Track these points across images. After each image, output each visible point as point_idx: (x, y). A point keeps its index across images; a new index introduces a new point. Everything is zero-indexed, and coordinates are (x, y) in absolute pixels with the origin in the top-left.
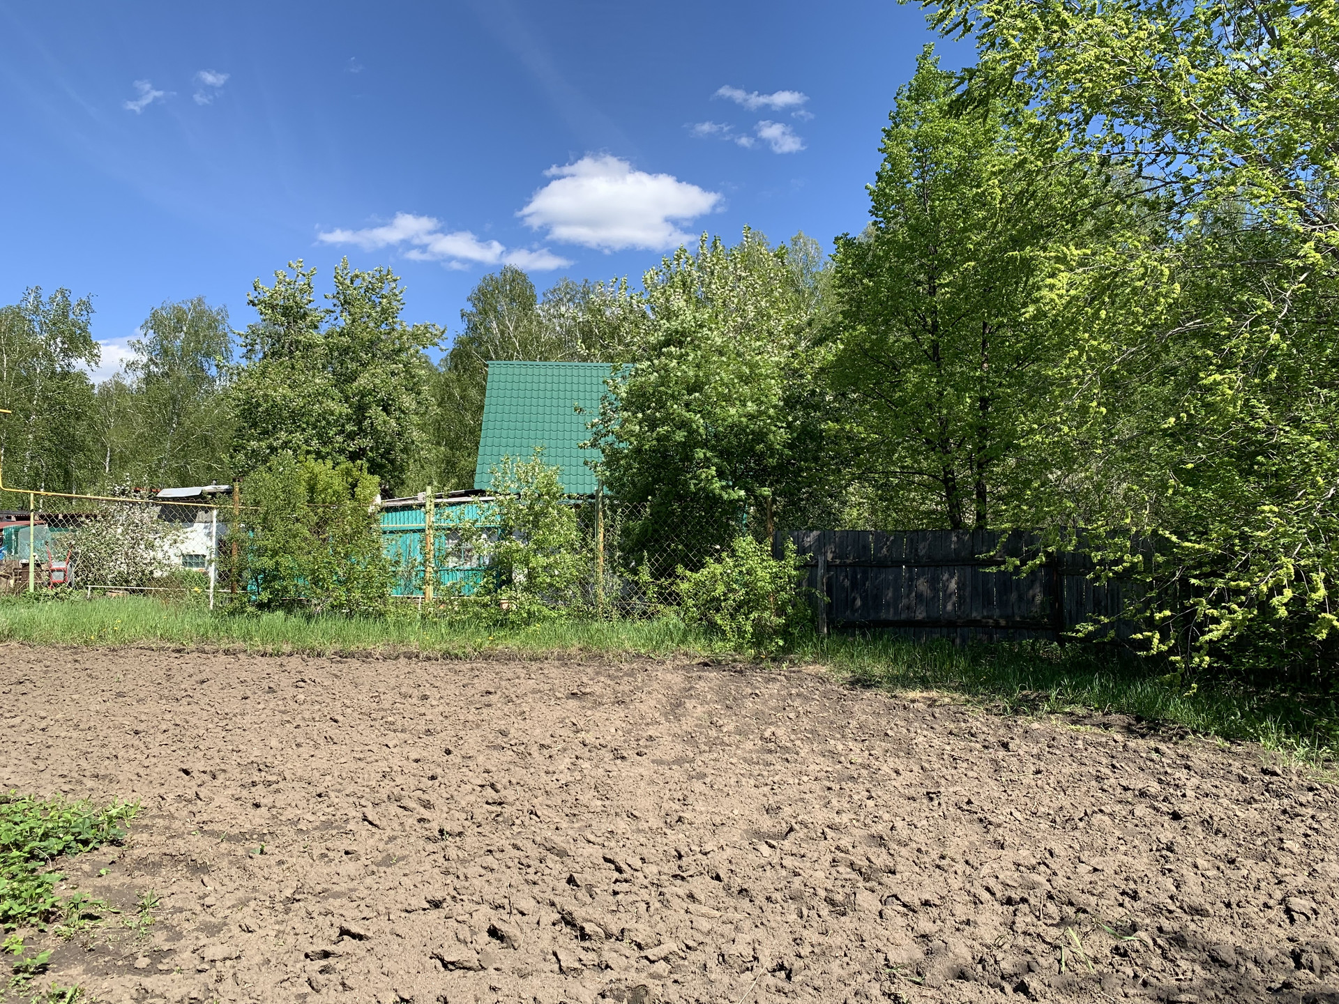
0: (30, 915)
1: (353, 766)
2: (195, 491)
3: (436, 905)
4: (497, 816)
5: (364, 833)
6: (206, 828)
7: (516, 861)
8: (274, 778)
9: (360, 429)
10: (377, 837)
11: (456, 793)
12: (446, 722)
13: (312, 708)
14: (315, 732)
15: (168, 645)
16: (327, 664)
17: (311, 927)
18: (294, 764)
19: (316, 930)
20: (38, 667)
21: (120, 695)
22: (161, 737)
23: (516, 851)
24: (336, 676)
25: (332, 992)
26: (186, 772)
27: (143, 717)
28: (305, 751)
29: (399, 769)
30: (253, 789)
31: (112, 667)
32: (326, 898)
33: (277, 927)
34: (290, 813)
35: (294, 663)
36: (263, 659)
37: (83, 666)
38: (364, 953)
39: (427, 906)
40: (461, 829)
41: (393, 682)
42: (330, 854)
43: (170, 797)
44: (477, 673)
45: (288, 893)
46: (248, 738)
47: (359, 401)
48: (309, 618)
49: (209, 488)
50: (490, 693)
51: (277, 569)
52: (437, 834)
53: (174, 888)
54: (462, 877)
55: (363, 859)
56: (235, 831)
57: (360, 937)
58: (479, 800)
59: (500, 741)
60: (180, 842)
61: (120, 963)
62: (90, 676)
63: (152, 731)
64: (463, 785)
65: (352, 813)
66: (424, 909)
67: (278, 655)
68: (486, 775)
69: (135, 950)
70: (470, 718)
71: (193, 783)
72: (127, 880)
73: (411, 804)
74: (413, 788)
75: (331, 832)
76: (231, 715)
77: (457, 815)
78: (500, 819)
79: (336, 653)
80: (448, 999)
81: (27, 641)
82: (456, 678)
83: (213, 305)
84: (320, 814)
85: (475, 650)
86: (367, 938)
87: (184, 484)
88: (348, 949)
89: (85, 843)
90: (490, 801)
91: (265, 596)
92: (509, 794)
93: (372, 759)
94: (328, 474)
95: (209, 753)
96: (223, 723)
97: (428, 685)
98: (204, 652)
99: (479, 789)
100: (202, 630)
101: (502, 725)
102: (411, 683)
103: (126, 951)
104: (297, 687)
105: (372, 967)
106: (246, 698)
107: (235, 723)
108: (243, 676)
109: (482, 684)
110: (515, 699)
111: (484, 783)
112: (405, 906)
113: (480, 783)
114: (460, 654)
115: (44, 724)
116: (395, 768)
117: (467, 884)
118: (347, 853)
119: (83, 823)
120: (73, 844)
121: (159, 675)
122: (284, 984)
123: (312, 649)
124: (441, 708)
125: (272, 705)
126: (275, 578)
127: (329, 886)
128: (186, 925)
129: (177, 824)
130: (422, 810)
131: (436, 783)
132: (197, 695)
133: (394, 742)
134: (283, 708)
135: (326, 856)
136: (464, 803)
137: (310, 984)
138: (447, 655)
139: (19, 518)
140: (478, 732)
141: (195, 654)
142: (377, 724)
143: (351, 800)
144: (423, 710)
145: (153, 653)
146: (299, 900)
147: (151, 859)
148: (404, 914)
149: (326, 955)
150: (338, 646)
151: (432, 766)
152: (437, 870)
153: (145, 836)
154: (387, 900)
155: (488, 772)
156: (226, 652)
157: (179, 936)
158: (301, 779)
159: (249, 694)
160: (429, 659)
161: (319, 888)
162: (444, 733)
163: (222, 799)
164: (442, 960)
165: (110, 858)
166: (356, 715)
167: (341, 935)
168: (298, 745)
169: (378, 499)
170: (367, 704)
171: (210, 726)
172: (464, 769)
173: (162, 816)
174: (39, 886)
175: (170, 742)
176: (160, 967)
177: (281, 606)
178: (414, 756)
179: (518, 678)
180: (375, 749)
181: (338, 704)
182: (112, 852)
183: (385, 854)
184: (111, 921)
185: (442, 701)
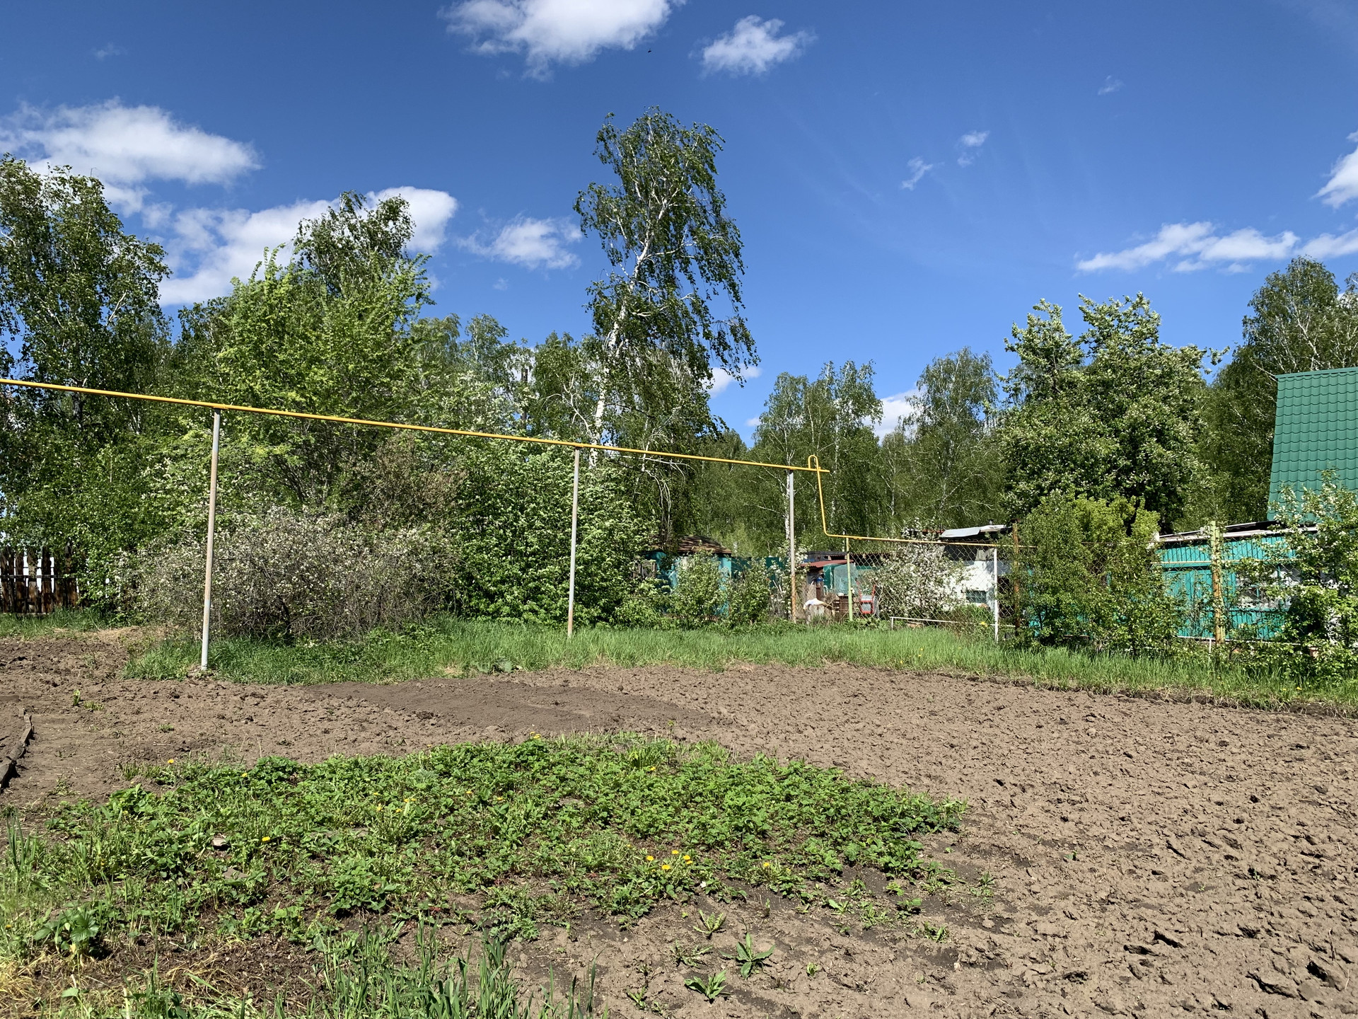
0: (903, 870)
1: (1153, 799)
2: (974, 531)
3: (1251, 934)
4: (1315, 867)
5: (1169, 859)
6: (1023, 831)
7: (1339, 912)
8: (1077, 798)
9: (1134, 462)
10: (1183, 865)
11: (1265, 838)
12: (1250, 771)
13: (1105, 742)
14: (1111, 764)
15: (964, 673)
16: (1114, 701)
17: (1128, 927)
18: (1094, 788)
19: (1132, 931)
20: (864, 684)
21: (933, 713)
22: (972, 752)
23: (1338, 903)
24: (1126, 714)
25: (1152, 981)
26: (1000, 783)
27: (955, 735)
28: (1104, 779)
29: (1201, 808)
30: (1060, 805)
31: (922, 689)
32: (1138, 907)
33: (1096, 920)
34: (1094, 831)
35: (1082, 697)
36: (1051, 692)
37: (898, 686)
38: (1179, 958)
39: (1240, 933)
40: (1273, 873)
41: (1186, 725)
42: (1137, 871)
43: (990, 801)
44: (1285, 725)
45: (1103, 895)
46: (1048, 762)
47: (1130, 434)
48: (1092, 656)
49: (986, 528)
50: (1302, 747)
51: (1058, 606)
52: (1246, 872)
53: (1005, 873)
54: (1276, 914)
55: (1171, 881)
56: (1048, 837)
57: (1175, 945)
58: (1292, 849)
59: (1316, 796)
60: (1004, 839)
61: (971, 920)
62: (906, 695)
63: (965, 746)
64: (1273, 832)
65: (1156, 840)
66: (1237, 936)
67: (1064, 690)
68: (1300, 827)
69: (981, 913)
70: (1279, 770)
71: (1006, 793)
72: (968, 859)
73: (1217, 841)
74: (1217, 827)
75: (1136, 853)
76: (1029, 740)
77: (1268, 858)
78: (1319, 871)
79: (1122, 692)
80: (1267, 1013)
81: (853, 662)
82: (1259, 727)
83: (977, 353)
84: (1125, 836)
85: (1281, 701)
86: (1181, 946)
87: (961, 525)
88: (1163, 952)
89: (932, 826)
90: (1306, 852)
91: (1047, 631)
92: (1330, 850)
93: (1171, 795)
94: (1103, 511)
95: (1016, 770)
96: (1024, 747)
97: (1227, 732)
98: (995, 682)
99: (1293, 839)
100: (992, 662)
101: (1318, 781)
102: (1207, 728)
103: (975, 912)
104: (1087, 721)
105: (1189, 972)
106: (1040, 727)
107: (1034, 747)
108: (1035, 706)
109: (1291, 737)
110: (1333, 757)
111: (1299, 834)
112: (1217, 928)
113: (1293, 833)
114: (1262, 703)
115: (879, 731)
116: (1197, 807)
117: (1282, 921)
118: (1154, 873)
119: (929, 809)
120: (923, 825)
121: (962, 699)
122: (1108, 965)
123: (1098, 686)
124: (1243, 757)
125: (1065, 735)
126: (1057, 615)
127: (1141, 898)
128: (1019, 902)
129: (999, 824)
130: (1229, 848)
131: (1243, 827)
132: (997, 720)
133: (1194, 783)
134: (1076, 740)
135: (1134, 872)
136: (1275, 850)
137: (1132, 970)
138: (1245, 704)
139: (833, 558)
140: (1290, 785)
141: (988, 684)
142: (1173, 764)
143: (1154, 827)
144: (1222, 756)
145: (951, 680)
146: (1113, 903)
147: (983, 847)
148: (1216, 936)
149: (1143, 951)
150: (1125, 685)
151: (1237, 811)
152: (1248, 904)
153: (974, 829)
154: (1198, 919)
155: (1303, 825)
156: (1016, 684)
157: (1014, 910)
158: (1102, 803)
159: (1042, 723)
160: (1225, 705)
161: (1130, 897)
162: (1249, 781)
163: (1034, 810)
164: (1259, 981)
165: (951, 841)
166: (1149, 752)
167: (1156, 938)
168: (1096, 773)
169: (1157, 537)
170: (1161, 744)
171: (1012, 748)
172: (1274, 818)
173: (985, 815)
174: (907, 849)
175: (980, 757)
176: (1002, 930)
177: (1063, 643)
178: (1216, 797)
179: (1337, 734)
180: (1174, 786)
181: (1130, 741)
182: (953, 838)
183: (1192, 881)
184: (959, 888)
185: (1243, 749)
